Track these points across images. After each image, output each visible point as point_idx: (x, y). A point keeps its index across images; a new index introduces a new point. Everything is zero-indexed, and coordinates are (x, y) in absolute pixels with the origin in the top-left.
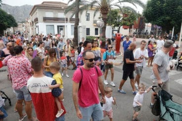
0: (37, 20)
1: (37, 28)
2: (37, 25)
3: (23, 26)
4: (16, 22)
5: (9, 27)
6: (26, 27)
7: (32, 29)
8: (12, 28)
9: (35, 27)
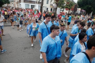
0: (21, 1)
1: (20, 6)
2: (20, 4)
3: (12, 4)
4: (9, 1)
5: (5, 4)
6: (14, 5)
7: (17, 6)
8: (6, 4)
9: (19, 5)
